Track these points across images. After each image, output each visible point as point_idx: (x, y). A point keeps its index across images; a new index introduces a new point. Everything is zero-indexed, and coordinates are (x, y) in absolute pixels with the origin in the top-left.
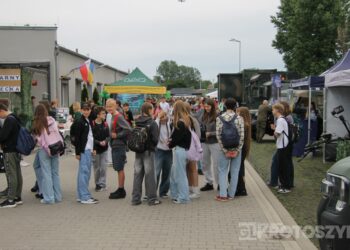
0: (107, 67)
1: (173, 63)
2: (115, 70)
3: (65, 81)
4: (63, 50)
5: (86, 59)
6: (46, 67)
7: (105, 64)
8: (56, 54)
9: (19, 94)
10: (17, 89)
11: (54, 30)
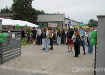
0: (75, 22)
1: (93, 20)
2: (77, 22)
3: (66, 25)
4: (66, 18)
5: (71, 20)
6: (62, 22)
7: (75, 21)
8: (64, 19)
9: (57, 28)
10: (57, 26)
11: (64, 14)
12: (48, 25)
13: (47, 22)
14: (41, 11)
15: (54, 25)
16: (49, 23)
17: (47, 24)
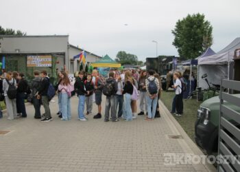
0: (92, 54)
1: (124, 52)
2: (96, 56)
3: (72, 61)
4: (71, 46)
5: (82, 50)
6: (63, 54)
8: (68, 48)
9: (51, 68)
10: (50, 65)
11: (67, 36)
12: (28, 63)
13: (25, 55)
14: (16, 33)
15: (43, 62)
16: (29, 57)
17: (26, 58)
